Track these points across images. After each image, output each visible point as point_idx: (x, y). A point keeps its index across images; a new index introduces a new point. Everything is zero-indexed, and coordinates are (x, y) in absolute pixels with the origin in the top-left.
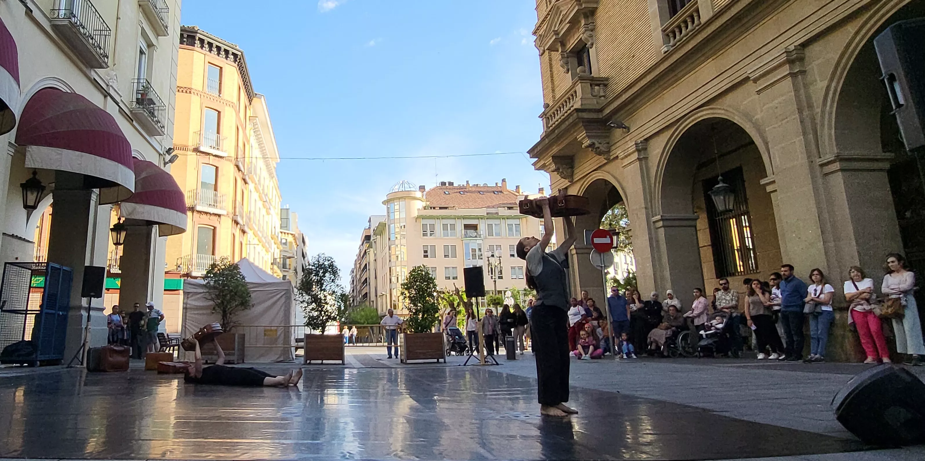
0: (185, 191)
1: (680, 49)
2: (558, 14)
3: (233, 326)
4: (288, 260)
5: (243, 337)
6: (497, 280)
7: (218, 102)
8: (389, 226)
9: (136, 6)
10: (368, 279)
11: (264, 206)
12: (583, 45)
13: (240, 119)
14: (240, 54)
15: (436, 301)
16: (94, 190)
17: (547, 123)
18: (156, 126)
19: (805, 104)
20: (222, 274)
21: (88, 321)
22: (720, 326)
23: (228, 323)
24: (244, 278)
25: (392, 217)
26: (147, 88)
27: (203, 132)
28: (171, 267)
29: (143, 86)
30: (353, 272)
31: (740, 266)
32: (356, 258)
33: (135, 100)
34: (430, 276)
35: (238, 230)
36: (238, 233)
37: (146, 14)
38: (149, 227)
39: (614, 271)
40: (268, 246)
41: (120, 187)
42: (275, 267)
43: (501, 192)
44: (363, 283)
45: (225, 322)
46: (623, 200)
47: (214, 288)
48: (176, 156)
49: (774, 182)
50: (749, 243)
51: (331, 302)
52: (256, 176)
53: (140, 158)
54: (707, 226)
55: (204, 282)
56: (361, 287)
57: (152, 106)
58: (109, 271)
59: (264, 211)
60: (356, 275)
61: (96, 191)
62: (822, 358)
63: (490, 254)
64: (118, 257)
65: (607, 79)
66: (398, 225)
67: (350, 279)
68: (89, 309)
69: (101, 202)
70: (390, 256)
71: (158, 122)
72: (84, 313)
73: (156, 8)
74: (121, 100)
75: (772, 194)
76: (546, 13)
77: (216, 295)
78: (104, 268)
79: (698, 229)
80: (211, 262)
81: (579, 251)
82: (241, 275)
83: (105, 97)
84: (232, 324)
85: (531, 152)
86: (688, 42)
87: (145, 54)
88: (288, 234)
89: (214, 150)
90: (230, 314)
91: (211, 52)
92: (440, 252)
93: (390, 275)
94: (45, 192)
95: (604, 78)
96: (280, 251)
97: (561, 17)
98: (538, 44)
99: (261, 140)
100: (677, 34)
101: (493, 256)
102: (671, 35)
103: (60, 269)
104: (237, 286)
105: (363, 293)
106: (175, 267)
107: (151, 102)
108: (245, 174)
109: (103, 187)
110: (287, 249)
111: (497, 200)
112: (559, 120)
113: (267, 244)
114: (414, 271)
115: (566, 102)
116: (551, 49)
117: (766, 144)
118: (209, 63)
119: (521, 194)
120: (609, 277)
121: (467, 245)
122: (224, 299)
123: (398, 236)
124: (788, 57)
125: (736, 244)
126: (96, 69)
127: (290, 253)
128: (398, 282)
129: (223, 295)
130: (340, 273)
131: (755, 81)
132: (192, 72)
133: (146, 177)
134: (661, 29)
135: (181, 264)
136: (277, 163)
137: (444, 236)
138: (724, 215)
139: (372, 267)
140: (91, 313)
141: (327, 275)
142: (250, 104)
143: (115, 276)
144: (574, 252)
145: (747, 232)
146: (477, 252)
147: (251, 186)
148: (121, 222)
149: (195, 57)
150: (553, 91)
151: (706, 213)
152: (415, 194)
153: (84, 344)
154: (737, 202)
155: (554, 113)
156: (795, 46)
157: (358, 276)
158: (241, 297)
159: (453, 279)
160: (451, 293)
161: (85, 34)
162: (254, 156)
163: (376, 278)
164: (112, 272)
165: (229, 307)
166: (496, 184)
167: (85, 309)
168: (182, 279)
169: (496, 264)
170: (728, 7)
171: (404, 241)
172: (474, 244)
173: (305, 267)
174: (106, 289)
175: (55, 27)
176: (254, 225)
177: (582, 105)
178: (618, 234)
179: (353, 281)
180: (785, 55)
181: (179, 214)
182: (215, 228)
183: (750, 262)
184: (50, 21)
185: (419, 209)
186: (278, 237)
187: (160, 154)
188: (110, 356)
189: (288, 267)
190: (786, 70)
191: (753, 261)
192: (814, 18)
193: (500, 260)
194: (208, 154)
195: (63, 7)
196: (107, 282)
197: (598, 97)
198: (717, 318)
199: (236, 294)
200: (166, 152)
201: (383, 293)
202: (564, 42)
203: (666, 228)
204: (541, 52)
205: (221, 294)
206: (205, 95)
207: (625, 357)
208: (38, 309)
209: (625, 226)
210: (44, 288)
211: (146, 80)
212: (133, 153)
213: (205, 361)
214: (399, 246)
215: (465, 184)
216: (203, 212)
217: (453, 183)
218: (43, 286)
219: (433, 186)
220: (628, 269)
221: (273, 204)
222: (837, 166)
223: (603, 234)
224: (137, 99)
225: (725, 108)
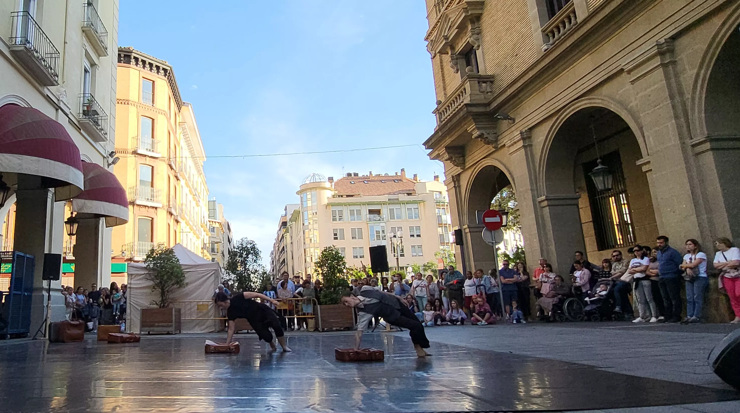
0: (126, 188)
1: (559, 46)
2: (447, 21)
3: (170, 302)
4: (216, 244)
5: (179, 311)
6: (399, 257)
7: (152, 110)
8: (302, 213)
9: (80, 31)
10: (286, 260)
11: (194, 199)
12: (471, 47)
13: (171, 125)
14: (169, 69)
15: (345, 277)
16: (50, 189)
17: (440, 118)
18: (100, 133)
19: (676, 92)
20: (160, 258)
21: (49, 300)
22: (604, 293)
23: (166, 299)
24: (178, 260)
25: (305, 206)
26: (92, 101)
27: (140, 137)
28: (117, 253)
29: (88, 100)
30: (272, 253)
31: (620, 239)
32: (275, 241)
33: (81, 112)
34: (340, 255)
35: (172, 220)
36: (172, 222)
37: (89, 39)
38: (97, 219)
39: (504, 247)
40: (198, 233)
41: (71, 186)
42: (205, 251)
43: (401, 180)
44: (282, 263)
45: (164, 298)
46: (510, 184)
47: (153, 269)
48: (118, 158)
49: (649, 162)
50: (627, 218)
51: (254, 280)
52: (186, 173)
53: (88, 161)
54: (588, 204)
55: (145, 265)
56: (280, 267)
57: (96, 116)
58: (64, 258)
59: (194, 203)
60: (275, 256)
61: (52, 190)
62: (698, 319)
63: (392, 235)
64: (72, 246)
65: (493, 77)
66: (311, 212)
67: (270, 260)
68: (49, 290)
69: (57, 200)
70: (304, 239)
71: (102, 129)
72: (45, 294)
73: (97, 33)
74: (70, 112)
75: (647, 174)
76: (436, 21)
77: (155, 276)
78: (61, 255)
79: (580, 207)
80: (150, 248)
81: (472, 230)
82: (175, 259)
83: (57, 110)
84: (169, 300)
85: (426, 144)
86: (565, 40)
87: (89, 72)
88: (215, 222)
89: (150, 152)
90: (168, 292)
91: (144, 69)
92: (348, 234)
93: (305, 255)
94: (10, 192)
95: (490, 75)
96: (209, 238)
97: (450, 24)
98: (430, 48)
99: (189, 142)
100: (556, 33)
101: (395, 236)
102: (550, 35)
103: (24, 257)
104: (173, 268)
105: (282, 271)
106: (121, 252)
107: (96, 113)
108: (177, 172)
109: (58, 187)
110: (215, 236)
111: (397, 187)
112: (451, 115)
113: (197, 232)
114: (325, 250)
115: (456, 98)
116: (442, 52)
117: (641, 128)
118: (143, 77)
119: (418, 181)
120: (499, 252)
121: (372, 227)
122: (162, 279)
123: (311, 222)
124: (659, 50)
125: (616, 220)
126: (48, 87)
127: (218, 239)
128: (312, 261)
129: (161, 276)
130: (261, 255)
131: (629, 72)
132: (129, 86)
133: (93, 177)
134: (541, 29)
135: (125, 250)
136: (204, 162)
137: (351, 220)
138: (603, 194)
139: (289, 249)
140: (51, 293)
141: (250, 256)
142: (179, 112)
143: (70, 261)
144: (467, 230)
145: (625, 209)
146: (381, 234)
147: (182, 182)
148: (74, 216)
149: (131, 73)
150: (445, 89)
151: (587, 192)
152: (324, 185)
153: (46, 320)
154: (616, 181)
155: (446, 109)
156: (665, 39)
157: (277, 258)
158: (177, 277)
159: (361, 257)
160: (359, 270)
161: (38, 58)
162: (184, 156)
163: (293, 258)
164: (67, 259)
165: (166, 286)
166: (396, 173)
167: (46, 290)
168: (126, 263)
169: (398, 244)
170: (602, 7)
171: (316, 226)
172: (378, 227)
173: (230, 250)
174: (63, 273)
175: (13, 53)
176: (186, 216)
177: (470, 101)
178: (507, 214)
179: (273, 262)
180: (656, 47)
181: (122, 207)
182: (152, 218)
183: (629, 236)
184: (9, 48)
185: (328, 198)
186: (206, 225)
187: (104, 157)
188: (68, 330)
189: (216, 251)
190: (657, 61)
191: (632, 235)
192: (682, 13)
193: (401, 240)
194: (145, 156)
195: (19, 35)
196: (63, 267)
197: (485, 93)
198: (601, 286)
199: (172, 274)
200: (109, 155)
201: (300, 271)
202: (454, 45)
203: (550, 207)
204: (433, 55)
205: (160, 275)
206: (140, 105)
207: (515, 322)
208: (8, 290)
209: (513, 207)
210: (12, 273)
211: (91, 94)
212: (81, 157)
213: (147, 333)
214: (312, 230)
215: (368, 174)
216: (143, 206)
217: (357, 174)
218: (11, 272)
219: (341, 177)
220: (516, 245)
221: (202, 196)
222: (708, 146)
223: (493, 214)
224: (84, 111)
225: (603, 98)
